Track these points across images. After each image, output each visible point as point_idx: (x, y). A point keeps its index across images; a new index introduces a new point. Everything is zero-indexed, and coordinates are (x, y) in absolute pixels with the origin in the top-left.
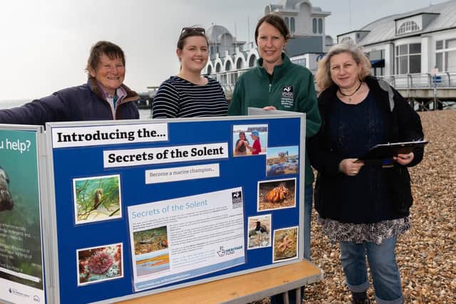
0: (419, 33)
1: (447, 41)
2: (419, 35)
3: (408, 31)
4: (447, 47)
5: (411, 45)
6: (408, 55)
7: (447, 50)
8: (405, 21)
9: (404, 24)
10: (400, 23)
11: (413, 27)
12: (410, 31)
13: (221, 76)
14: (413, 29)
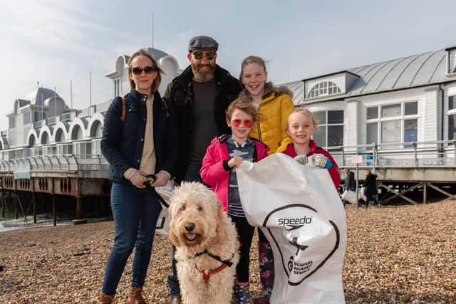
0: (341, 97)
1: (384, 107)
2: (342, 99)
3: (324, 95)
4: (382, 117)
5: (329, 112)
6: (327, 125)
7: (383, 119)
8: (318, 82)
9: (317, 86)
10: (311, 85)
11: (330, 90)
12: (327, 94)
13: (48, 148)
14: (330, 92)
